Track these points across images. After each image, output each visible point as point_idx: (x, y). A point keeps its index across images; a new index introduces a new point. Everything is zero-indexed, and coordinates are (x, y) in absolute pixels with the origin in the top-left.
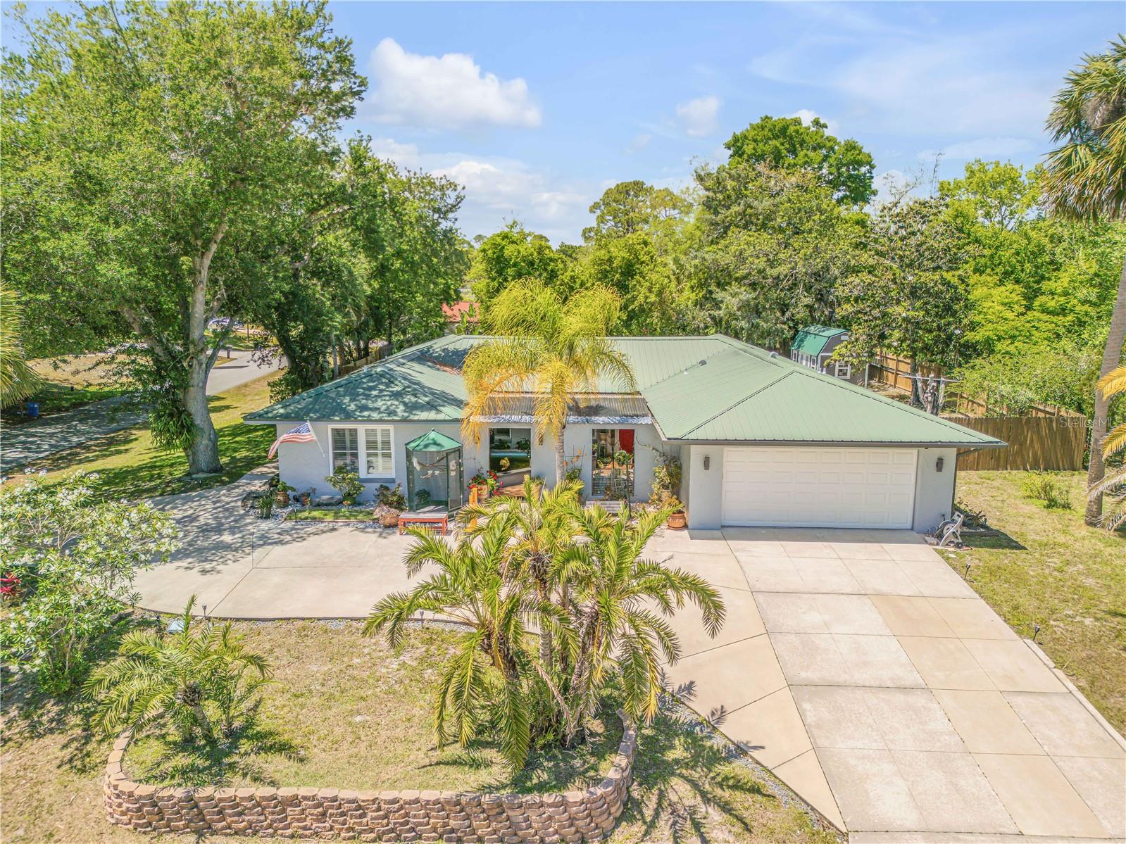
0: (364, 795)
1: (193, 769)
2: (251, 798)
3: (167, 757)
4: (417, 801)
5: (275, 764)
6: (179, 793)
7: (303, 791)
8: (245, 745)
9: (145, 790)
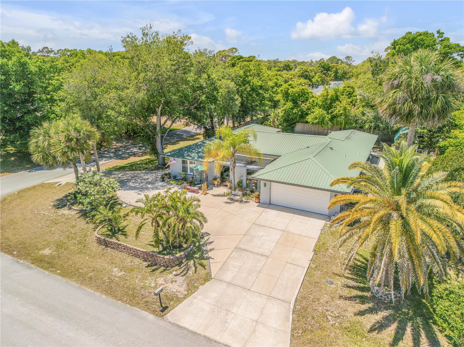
0: (131, 247)
1: (109, 235)
2: (114, 242)
3: (106, 232)
4: (139, 250)
5: (122, 237)
6: (103, 238)
7: (122, 243)
8: (120, 233)
9: (99, 236)
